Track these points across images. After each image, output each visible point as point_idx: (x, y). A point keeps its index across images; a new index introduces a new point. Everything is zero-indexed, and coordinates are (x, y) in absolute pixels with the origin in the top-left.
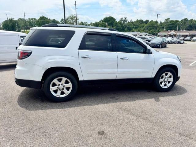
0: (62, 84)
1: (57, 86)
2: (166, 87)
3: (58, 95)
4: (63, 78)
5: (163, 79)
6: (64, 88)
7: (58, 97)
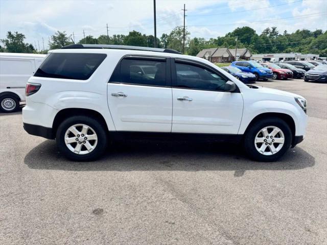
0: (83, 135)
1: (75, 138)
2: (269, 154)
3: (77, 150)
4: (84, 125)
5: (264, 138)
6: (86, 141)
7: (77, 153)
